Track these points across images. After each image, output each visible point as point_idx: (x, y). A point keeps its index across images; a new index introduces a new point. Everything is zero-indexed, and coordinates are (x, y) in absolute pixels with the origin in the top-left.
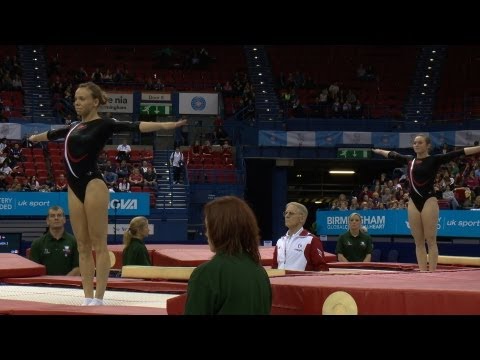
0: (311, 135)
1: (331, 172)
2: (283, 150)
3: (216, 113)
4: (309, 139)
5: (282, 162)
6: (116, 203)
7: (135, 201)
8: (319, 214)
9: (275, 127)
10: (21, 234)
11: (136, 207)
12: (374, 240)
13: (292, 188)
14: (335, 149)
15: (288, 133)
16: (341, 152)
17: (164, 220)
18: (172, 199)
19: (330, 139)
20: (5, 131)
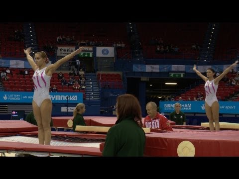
0: (157, 66)
1: (166, 84)
2: (144, 73)
3: (113, 56)
4: (156, 68)
5: (144, 79)
6: (67, 97)
7: (76, 96)
8: (161, 102)
9: (140, 63)
10: (24, 111)
11: (76, 99)
12: (186, 115)
13: (148, 91)
14: (168, 73)
15: (146, 66)
16: (171, 74)
17: (90, 106)
18: (93, 95)
19: (165, 68)
20: (17, 64)
